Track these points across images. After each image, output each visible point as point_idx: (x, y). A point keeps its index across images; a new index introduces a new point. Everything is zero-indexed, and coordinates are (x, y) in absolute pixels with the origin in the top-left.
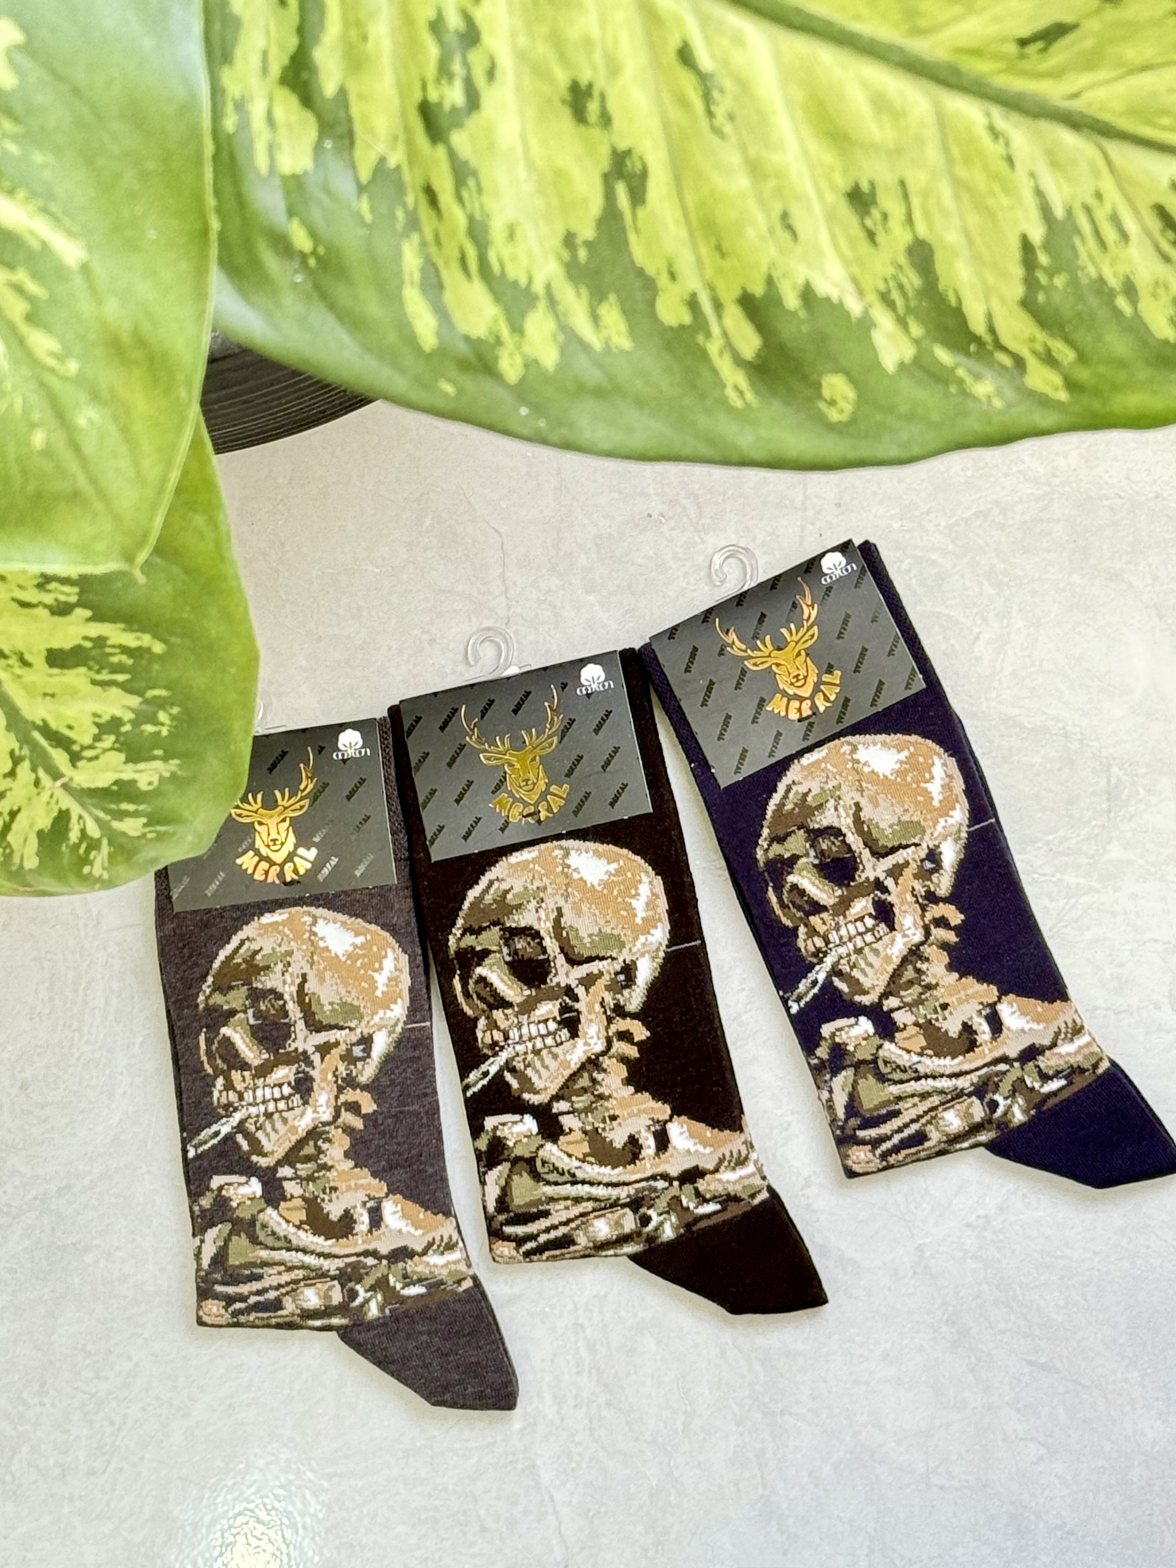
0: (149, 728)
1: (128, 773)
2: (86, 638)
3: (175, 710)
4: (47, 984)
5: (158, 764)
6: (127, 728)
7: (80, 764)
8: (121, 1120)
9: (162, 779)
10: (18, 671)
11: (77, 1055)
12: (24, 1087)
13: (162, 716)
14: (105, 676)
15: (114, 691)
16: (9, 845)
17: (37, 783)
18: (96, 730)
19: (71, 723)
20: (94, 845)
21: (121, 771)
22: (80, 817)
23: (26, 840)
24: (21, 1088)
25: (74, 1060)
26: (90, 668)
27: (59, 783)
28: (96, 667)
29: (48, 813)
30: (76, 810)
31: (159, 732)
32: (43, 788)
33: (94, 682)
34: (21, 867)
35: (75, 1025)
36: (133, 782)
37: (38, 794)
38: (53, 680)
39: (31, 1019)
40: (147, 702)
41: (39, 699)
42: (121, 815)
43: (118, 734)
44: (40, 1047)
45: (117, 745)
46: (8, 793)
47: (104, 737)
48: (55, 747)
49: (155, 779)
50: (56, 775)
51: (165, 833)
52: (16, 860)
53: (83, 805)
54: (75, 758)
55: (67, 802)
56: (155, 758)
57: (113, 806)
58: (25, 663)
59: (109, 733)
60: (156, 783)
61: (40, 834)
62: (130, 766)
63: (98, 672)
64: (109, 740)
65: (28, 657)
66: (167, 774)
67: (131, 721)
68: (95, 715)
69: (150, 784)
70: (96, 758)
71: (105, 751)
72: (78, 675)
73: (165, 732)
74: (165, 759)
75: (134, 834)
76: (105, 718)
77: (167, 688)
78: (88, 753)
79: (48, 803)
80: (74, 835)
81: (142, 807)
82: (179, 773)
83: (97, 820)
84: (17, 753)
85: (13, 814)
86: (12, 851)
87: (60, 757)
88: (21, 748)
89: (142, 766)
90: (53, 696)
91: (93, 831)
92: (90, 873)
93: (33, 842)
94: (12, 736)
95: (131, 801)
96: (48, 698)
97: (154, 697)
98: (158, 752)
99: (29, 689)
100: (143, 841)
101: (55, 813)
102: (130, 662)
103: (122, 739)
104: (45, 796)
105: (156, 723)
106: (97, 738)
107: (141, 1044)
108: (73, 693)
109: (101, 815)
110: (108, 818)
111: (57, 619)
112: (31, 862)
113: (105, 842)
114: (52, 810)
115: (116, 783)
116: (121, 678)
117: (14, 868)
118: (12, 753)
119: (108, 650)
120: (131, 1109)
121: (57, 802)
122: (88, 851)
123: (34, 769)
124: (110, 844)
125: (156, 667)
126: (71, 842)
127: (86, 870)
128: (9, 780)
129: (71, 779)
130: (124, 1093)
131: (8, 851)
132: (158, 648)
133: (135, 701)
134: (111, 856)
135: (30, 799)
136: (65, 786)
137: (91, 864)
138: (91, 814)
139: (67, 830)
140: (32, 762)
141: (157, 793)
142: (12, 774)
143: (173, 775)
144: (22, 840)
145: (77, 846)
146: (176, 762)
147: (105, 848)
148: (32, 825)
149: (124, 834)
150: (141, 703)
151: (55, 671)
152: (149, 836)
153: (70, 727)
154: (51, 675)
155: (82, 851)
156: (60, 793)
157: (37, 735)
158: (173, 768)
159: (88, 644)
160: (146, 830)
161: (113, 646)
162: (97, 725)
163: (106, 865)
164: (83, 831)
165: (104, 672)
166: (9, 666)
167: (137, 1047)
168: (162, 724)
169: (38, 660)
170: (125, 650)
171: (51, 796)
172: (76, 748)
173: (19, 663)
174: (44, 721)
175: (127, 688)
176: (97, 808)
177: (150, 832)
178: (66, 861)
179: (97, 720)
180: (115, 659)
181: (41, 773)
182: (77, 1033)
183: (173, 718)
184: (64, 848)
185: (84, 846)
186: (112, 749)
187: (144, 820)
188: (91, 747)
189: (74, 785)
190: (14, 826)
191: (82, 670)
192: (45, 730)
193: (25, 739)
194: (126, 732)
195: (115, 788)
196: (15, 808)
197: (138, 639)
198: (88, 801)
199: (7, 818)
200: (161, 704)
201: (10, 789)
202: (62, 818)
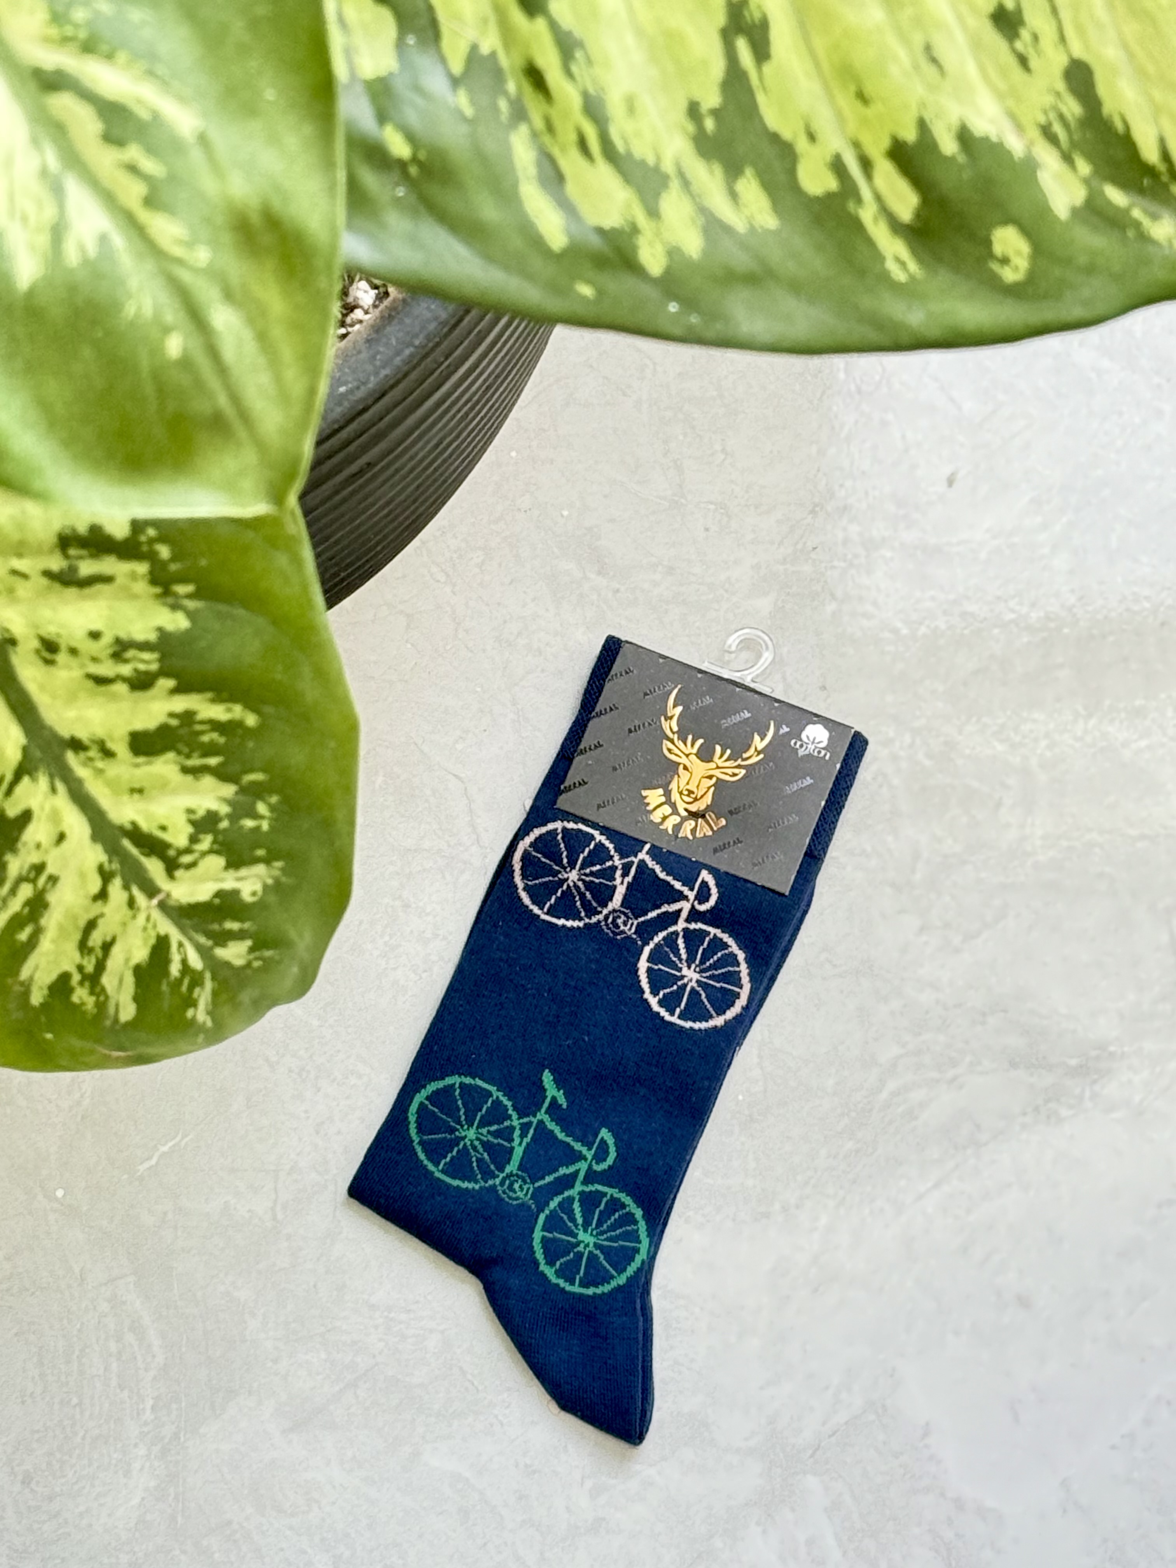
0: (249, 823)
1: (229, 884)
2: (172, 715)
3: (274, 799)
4: (35, 1359)
5: (260, 869)
6: (224, 824)
7: (179, 873)
8: (143, 1499)
9: (265, 887)
10: (100, 764)
11: (81, 1434)
12: (27, 1481)
13: (262, 808)
14: (195, 761)
15: (208, 781)
16: (103, 990)
17: (131, 903)
18: (190, 829)
19: (165, 822)
20: (196, 980)
21: (222, 880)
22: (180, 945)
23: (121, 981)
24: (23, 1482)
25: (78, 1439)
26: (179, 753)
27: (155, 902)
28: (186, 750)
29: (145, 940)
30: (175, 936)
31: (258, 829)
32: (138, 909)
33: (185, 770)
34: (116, 1020)
35: (75, 1401)
36: (236, 893)
37: (134, 917)
38: (139, 772)
39: (23, 1402)
40: (243, 790)
41: (126, 798)
42: (223, 938)
43: (215, 832)
44: (38, 1431)
45: (216, 847)
46: (101, 922)
47: (202, 836)
48: (147, 855)
49: (258, 887)
50: (151, 890)
51: (271, 959)
52: (111, 1010)
53: (182, 929)
54: (171, 867)
55: (166, 927)
56: (256, 861)
57: (216, 927)
58: (108, 754)
59: (206, 832)
60: (260, 893)
61: (138, 971)
62: (231, 874)
63: (188, 756)
64: (206, 841)
65: (110, 745)
66: (270, 881)
67: (229, 816)
68: (190, 811)
69: (254, 894)
70: (193, 865)
71: (204, 854)
72: (166, 762)
73: (265, 826)
74: (267, 861)
75: (239, 962)
76: (201, 813)
77: (264, 770)
78: (186, 859)
79: (145, 929)
80: (175, 969)
81: (247, 925)
82: (284, 879)
83: (199, 948)
84: (106, 866)
85: (107, 947)
86: (107, 997)
87: (154, 867)
88: (110, 862)
89: (244, 872)
90: (140, 791)
91: (196, 962)
92: (194, 1016)
93: (130, 980)
94: (99, 848)
95: (235, 918)
96: (136, 796)
97: (253, 783)
98: (260, 852)
99: (114, 786)
100: (249, 972)
101: (152, 941)
102: (222, 740)
103: (220, 838)
104: (141, 919)
105: (256, 816)
106: (194, 839)
107: (153, 1408)
108: (163, 786)
109: (202, 940)
110: (210, 943)
111: (139, 694)
112: (128, 1012)
113: (208, 976)
114: (150, 936)
115: (219, 894)
116: (213, 761)
117: (108, 1023)
118: (101, 869)
119: (198, 727)
120: (152, 1484)
121: (155, 926)
122: (191, 988)
123: (126, 887)
124: (213, 979)
125: (251, 744)
126: (172, 978)
127: (190, 1013)
128: (100, 903)
129: (168, 895)
130: (142, 1469)
131: (102, 998)
132: (251, 720)
133: (229, 790)
134: (215, 994)
135: (124, 924)
136: (163, 906)
137: (194, 1004)
138: (191, 939)
139: (167, 961)
140: (123, 878)
141: (261, 906)
142: (102, 895)
143: (277, 883)
144: (116, 982)
145: (179, 982)
146: (279, 864)
147: (209, 985)
148: (127, 960)
149: (227, 964)
150: (237, 793)
151: (141, 760)
152: (257, 964)
153: (163, 828)
154: (137, 766)
155: (184, 988)
156: (157, 915)
157: (126, 843)
158: (277, 873)
159: (174, 722)
160: (252, 957)
161: (202, 722)
162: (193, 823)
163: (210, 1007)
164: (184, 962)
165: (195, 755)
166: (91, 759)
167: (148, 1412)
168: (262, 817)
169: (121, 748)
170: (216, 725)
171: (148, 919)
172: (172, 853)
173: (100, 755)
174: (134, 824)
175: (222, 774)
176: (197, 931)
177: (256, 959)
178: (166, 1004)
179: (193, 817)
180: (206, 738)
181: (136, 891)
182: (78, 1409)
183: (272, 808)
184: (164, 987)
185: (186, 982)
186: (211, 851)
187: (249, 943)
188: (188, 851)
189: (172, 903)
190: (110, 964)
191: (171, 755)
192: (136, 835)
193: (113, 850)
194: (225, 830)
195: (217, 901)
196: (108, 939)
197: (229, 710)
198: (187, 922)
199: (99, 953)
200: (256, 792)
201: (102, 915)
202: (161, 947)
